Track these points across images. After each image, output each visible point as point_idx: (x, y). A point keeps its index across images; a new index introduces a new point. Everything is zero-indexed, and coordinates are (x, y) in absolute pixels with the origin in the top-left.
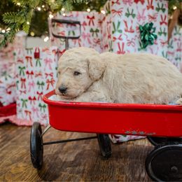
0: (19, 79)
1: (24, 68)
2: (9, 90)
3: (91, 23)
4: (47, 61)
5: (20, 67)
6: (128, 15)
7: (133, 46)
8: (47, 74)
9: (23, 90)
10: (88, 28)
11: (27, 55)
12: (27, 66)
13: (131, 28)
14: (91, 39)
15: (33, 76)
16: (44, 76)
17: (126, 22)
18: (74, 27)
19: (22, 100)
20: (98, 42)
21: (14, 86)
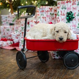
0: (21, 32)
2: (17, 37)
3: (51, 11)
4: (32, 26)
5: (22, 28)
7: (64, 21)
9: (22, 37)
10: (49, 13)
13: (63, 14)
14: (50, 17)
18: (43, 13)
19: (21, 41)
20: (53, 18)
21: (19, 35)
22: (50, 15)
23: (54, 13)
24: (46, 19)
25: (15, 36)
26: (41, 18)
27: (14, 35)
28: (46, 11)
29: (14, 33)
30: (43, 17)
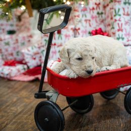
0: (44, 49)
2: (34, 57)
3: (98, 8)
4: (66, 36)
6: (125, 3)
7: (129, 25)
10: (95, 12)
14: (98, 19)
15: (56, 47)
17: (124, 9)
20: (102, 21)
21: (38, 53)
22: (97, 16)
23: (103, 12)
24: (91, 23)
25: (30, 55)
26: (83, 22)
27: (28, 54)
28: (90, 9)
29: (29, 51)
30: (86, 21)
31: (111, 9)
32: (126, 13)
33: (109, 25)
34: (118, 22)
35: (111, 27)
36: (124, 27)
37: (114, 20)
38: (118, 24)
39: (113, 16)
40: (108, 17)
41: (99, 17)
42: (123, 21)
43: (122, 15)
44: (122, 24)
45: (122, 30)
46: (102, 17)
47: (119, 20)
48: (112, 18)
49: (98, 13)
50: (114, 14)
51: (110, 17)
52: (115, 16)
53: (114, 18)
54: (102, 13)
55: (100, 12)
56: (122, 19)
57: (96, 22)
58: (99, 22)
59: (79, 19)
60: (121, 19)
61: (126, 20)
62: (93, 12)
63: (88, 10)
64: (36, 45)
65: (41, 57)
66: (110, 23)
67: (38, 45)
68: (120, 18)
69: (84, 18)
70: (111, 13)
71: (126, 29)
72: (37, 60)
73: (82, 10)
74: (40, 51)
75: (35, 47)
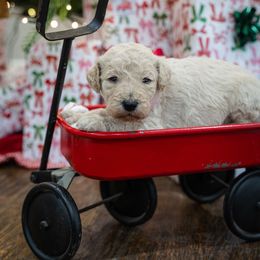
0: (31, 92)
1: (42, 74)
2: (7, 111)
3: (155, 5)
4: (82, 64)
5: (35, 73)
7: (224, 43)
8: (81, 86)
9: (38, 110)
10: (150, 12)
11: (48, 53)
12: (48, 71)
14: (155, 29)
16: (76, 87)
17: (212, 6)
18: (127, 11)
19: (35, 127)
20: (165, 34)
21: (17, 104)
22: (154, 21)
24: (139, 37)
26: (122, 33)
28: (138, 7)
30: (128, 31)
31: (184, 6)
32: (217, 17)
33: (180, 42)
34: (199, 35)
35: (184, 46)
36: (212, 46)
37: (190, 31)
38: (200, 40)
39: (189, 21)
40: (177, 24)
41: (157, 23)
42: (210, 34)
43: (209, 20)
44: (208, 40)
45: (208, 54)
46: (164, 24)
47: (203, 31)
48: (186, 27)
49: (156, 16)
50: (191, 16)
51: (182, 24)
52: (193, 21)
53: (191, 26)
54: (164, 17)
55: (160, 13)
56: (208, 29)
57: (152, 35)
58: (157, 36)
59: (112, 26)
60: (206, 29)
61: (218, 31)
62: (145, 13)
63: (134, 8)
64: (14, 85)
65: (22, 112)
66: (182, 38)
67: (18, 84)
68: (204, 27)
69: (124, 26)
70: (185, 16)
71: (216, 52)
72: (14, 119)
73: (119, 8)
74: (21, 99)
75: (11, 89)
